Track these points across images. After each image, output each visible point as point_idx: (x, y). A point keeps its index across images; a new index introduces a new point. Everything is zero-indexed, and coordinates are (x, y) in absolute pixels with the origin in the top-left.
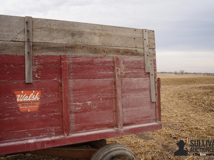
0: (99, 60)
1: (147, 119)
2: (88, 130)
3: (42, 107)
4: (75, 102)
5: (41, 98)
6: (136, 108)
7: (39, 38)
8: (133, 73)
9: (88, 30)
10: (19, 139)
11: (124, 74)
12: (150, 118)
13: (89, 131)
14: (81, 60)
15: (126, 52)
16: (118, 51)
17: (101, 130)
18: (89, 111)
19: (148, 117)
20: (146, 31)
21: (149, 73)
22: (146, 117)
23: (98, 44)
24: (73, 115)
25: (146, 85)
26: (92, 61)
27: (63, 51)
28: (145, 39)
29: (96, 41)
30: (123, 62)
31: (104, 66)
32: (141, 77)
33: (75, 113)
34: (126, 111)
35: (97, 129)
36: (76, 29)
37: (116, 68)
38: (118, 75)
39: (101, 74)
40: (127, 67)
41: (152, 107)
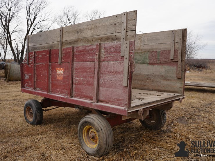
0: (89, 48)
1: (119, 102)
2: (80, 98)
3: (64, 78)
4: (76, 77)
5: (64, 73)
6: (111, 89)
8: (111, 56)
9: (85, 27)
11: (103, 58)
12: (121, 102)
13: (81, 99)
14: (80, 49)
15: (108, 39)
16: (101, 39)
17: (86, 100)
18: (82, 85)
19: (120, 100)
20: (125, 14)
21: (124, 56)
22: (118, 100)
23: (89, 36)
24: (75, 85)
25: (120, 69)
26: (85, 49)
27: (73, 44)
28: (123, 23)
29: (88, 34)
30: (104, 47)
31: (92, 52)
32: (117, 60)
33: (76, 84)
34: (103, 90)
35: (84, 98)
36: (79, 28)
37: (96, 53)
38: (97, 59)
39: (89, 58)
40: (106, 52)
41: (124, 92)
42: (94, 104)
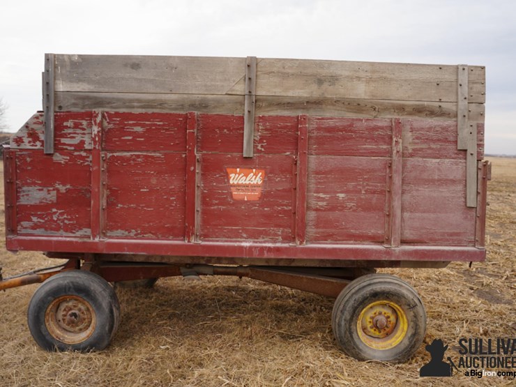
0: (365, 123)
1: (455, 238)
2: (336, 241)
3: (264, 195)
4: (318, 192)
5: (264, 181)
6: (432, 216)
7: (267, 88)
8: (430, 148)
9: (347, 73)
10: (229, 239)
11: (410, 151)
12: (460, 238)
13: (337, 244)
14: (331, 123)
15: (419, 110)
16: (401, 109)
17: (359, 244)
18: (341, 210)
19: (458, 234)
20: (464, 69)
21: (466, 151)
22: (452, 235)
23: (363, 96)
24: (314, 212)
25: (456, 173)
26: (351, 125)
27: (303, 109)
28: (461, 85)
29: (361, 91)
30: (411, 128)
31: (373, 134)
32: (446, 157)
33: (317, 210)
34: (411, 218)
35: (352, 242)
36: (324, 72)
37: (394, 139)
38: (398, 152)
39: (365, 149)
40: (417, 138)
41: (466, 218)
42: (397, 251)
